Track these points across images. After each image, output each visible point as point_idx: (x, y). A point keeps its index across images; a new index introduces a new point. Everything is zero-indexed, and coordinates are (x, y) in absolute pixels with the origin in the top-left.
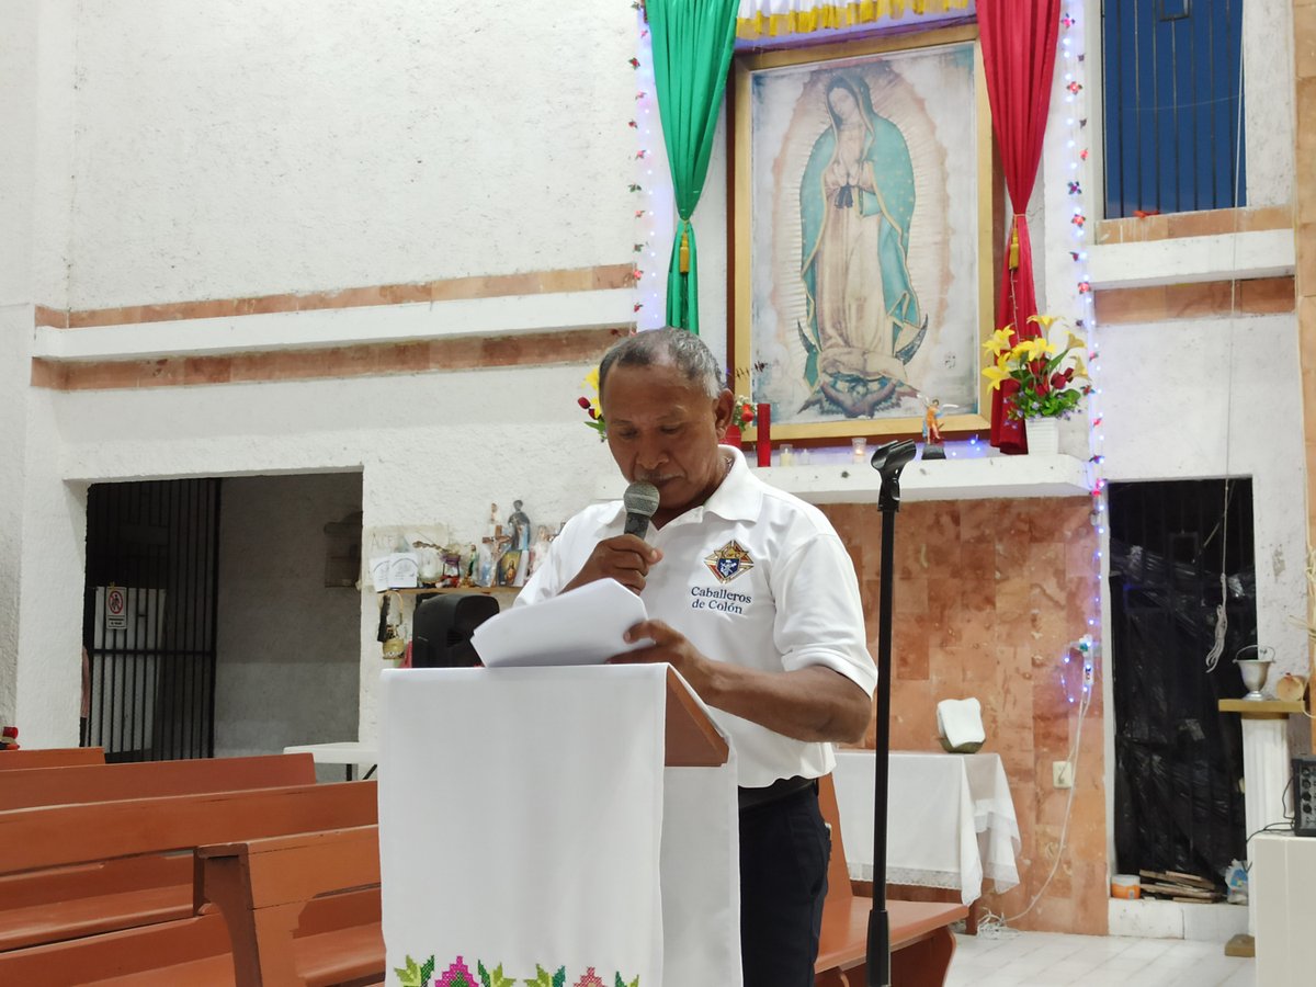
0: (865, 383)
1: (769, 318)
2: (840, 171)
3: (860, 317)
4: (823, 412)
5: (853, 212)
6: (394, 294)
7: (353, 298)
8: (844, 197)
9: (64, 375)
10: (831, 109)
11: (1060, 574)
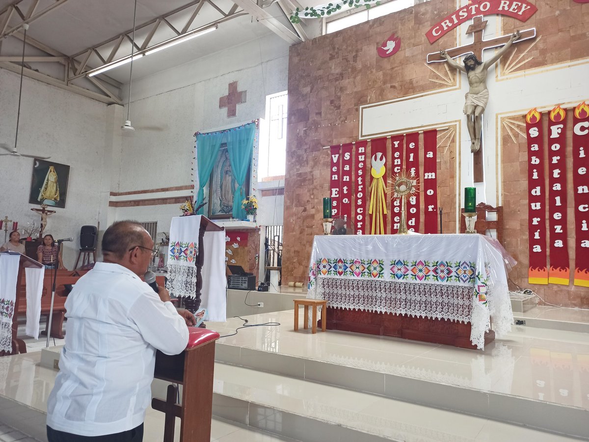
0: (228, 207)
1: (215, 195)
2: (226, 168)
3: (228, 195)
4: (222, 212)
5: (228, 175)
6: (163, 190)
7: (157, 191)
8: (226, 172)
9: (112, 204)
10: (226, 156)
11: (254, 243)
